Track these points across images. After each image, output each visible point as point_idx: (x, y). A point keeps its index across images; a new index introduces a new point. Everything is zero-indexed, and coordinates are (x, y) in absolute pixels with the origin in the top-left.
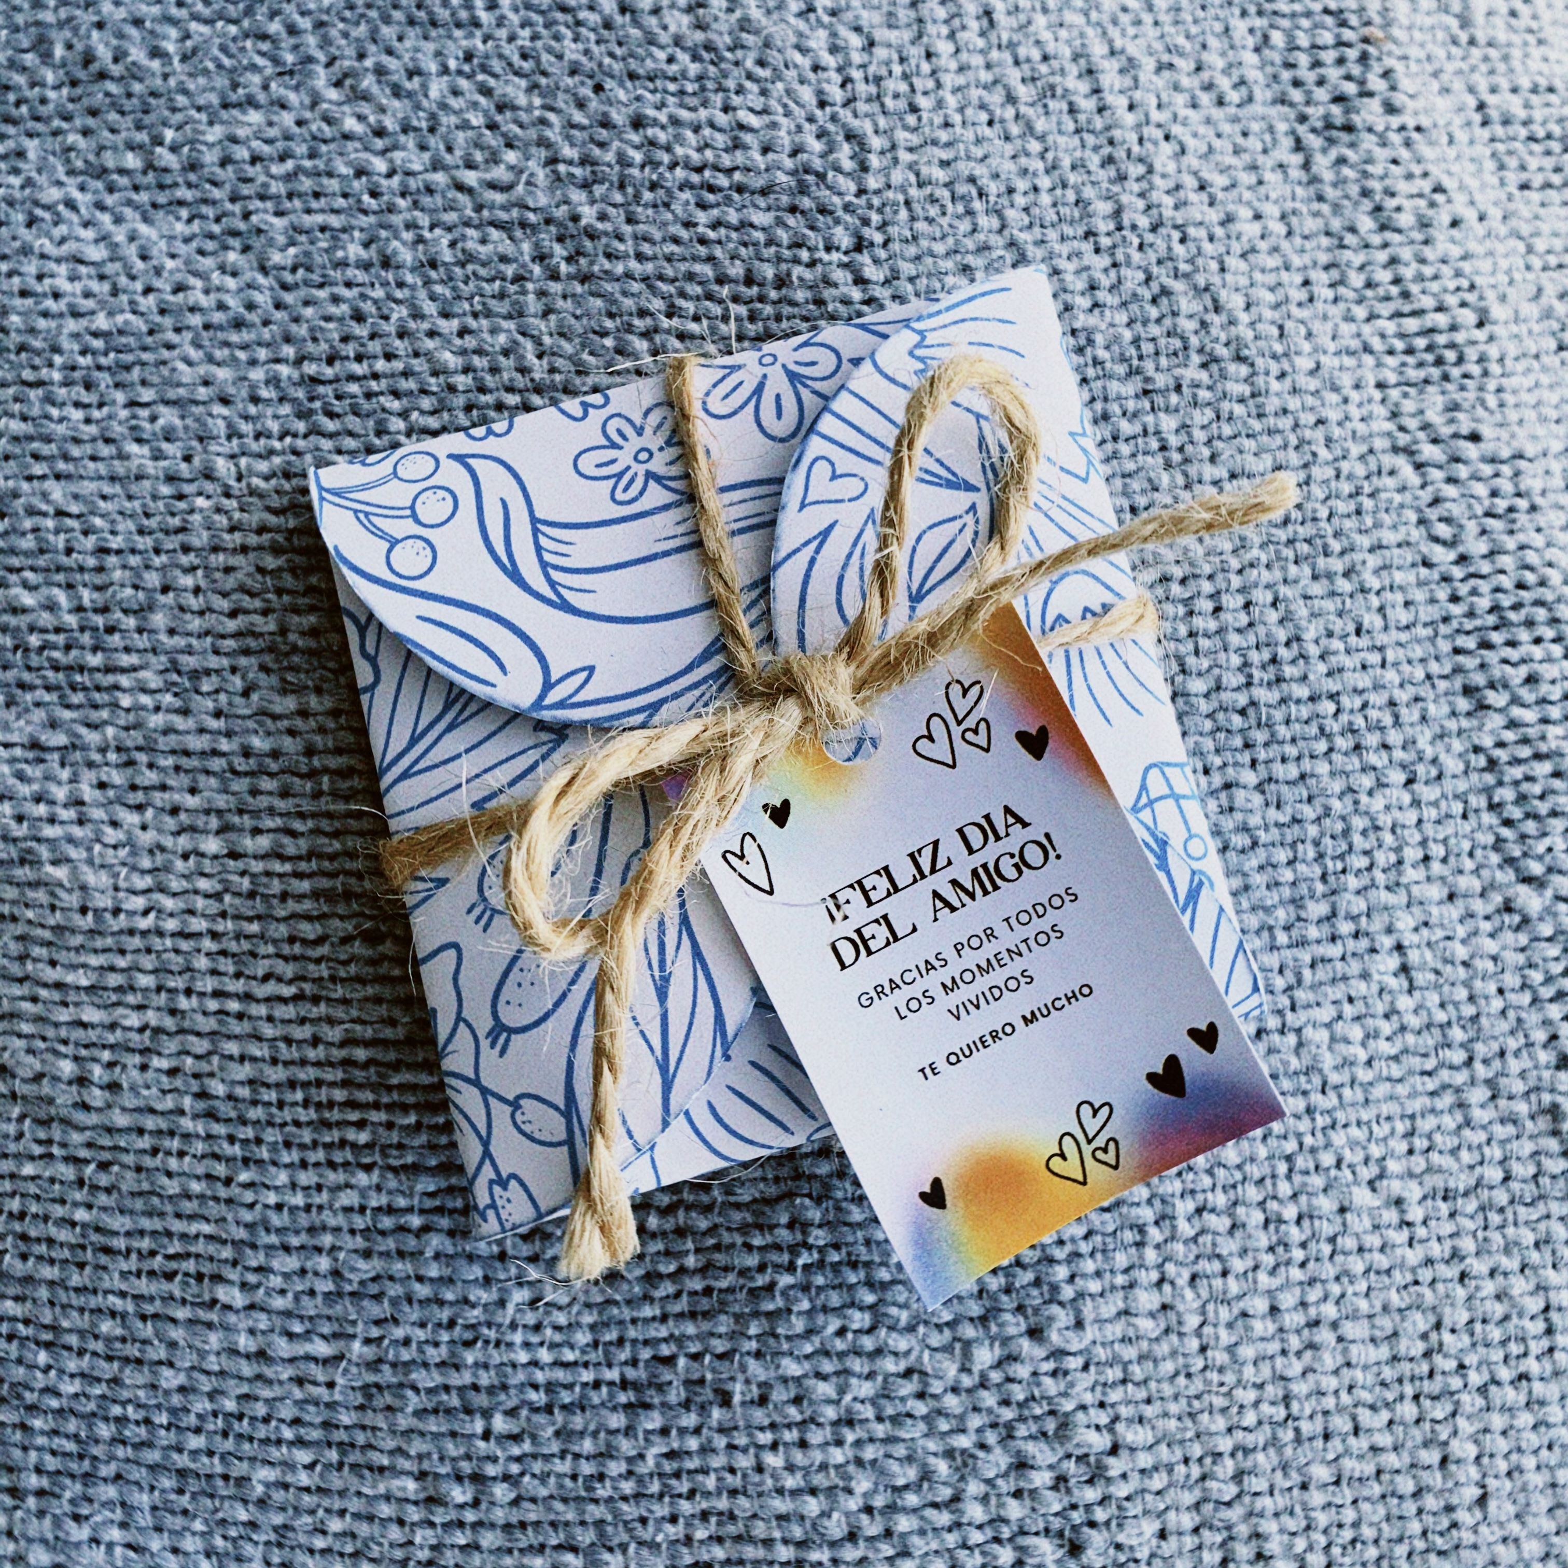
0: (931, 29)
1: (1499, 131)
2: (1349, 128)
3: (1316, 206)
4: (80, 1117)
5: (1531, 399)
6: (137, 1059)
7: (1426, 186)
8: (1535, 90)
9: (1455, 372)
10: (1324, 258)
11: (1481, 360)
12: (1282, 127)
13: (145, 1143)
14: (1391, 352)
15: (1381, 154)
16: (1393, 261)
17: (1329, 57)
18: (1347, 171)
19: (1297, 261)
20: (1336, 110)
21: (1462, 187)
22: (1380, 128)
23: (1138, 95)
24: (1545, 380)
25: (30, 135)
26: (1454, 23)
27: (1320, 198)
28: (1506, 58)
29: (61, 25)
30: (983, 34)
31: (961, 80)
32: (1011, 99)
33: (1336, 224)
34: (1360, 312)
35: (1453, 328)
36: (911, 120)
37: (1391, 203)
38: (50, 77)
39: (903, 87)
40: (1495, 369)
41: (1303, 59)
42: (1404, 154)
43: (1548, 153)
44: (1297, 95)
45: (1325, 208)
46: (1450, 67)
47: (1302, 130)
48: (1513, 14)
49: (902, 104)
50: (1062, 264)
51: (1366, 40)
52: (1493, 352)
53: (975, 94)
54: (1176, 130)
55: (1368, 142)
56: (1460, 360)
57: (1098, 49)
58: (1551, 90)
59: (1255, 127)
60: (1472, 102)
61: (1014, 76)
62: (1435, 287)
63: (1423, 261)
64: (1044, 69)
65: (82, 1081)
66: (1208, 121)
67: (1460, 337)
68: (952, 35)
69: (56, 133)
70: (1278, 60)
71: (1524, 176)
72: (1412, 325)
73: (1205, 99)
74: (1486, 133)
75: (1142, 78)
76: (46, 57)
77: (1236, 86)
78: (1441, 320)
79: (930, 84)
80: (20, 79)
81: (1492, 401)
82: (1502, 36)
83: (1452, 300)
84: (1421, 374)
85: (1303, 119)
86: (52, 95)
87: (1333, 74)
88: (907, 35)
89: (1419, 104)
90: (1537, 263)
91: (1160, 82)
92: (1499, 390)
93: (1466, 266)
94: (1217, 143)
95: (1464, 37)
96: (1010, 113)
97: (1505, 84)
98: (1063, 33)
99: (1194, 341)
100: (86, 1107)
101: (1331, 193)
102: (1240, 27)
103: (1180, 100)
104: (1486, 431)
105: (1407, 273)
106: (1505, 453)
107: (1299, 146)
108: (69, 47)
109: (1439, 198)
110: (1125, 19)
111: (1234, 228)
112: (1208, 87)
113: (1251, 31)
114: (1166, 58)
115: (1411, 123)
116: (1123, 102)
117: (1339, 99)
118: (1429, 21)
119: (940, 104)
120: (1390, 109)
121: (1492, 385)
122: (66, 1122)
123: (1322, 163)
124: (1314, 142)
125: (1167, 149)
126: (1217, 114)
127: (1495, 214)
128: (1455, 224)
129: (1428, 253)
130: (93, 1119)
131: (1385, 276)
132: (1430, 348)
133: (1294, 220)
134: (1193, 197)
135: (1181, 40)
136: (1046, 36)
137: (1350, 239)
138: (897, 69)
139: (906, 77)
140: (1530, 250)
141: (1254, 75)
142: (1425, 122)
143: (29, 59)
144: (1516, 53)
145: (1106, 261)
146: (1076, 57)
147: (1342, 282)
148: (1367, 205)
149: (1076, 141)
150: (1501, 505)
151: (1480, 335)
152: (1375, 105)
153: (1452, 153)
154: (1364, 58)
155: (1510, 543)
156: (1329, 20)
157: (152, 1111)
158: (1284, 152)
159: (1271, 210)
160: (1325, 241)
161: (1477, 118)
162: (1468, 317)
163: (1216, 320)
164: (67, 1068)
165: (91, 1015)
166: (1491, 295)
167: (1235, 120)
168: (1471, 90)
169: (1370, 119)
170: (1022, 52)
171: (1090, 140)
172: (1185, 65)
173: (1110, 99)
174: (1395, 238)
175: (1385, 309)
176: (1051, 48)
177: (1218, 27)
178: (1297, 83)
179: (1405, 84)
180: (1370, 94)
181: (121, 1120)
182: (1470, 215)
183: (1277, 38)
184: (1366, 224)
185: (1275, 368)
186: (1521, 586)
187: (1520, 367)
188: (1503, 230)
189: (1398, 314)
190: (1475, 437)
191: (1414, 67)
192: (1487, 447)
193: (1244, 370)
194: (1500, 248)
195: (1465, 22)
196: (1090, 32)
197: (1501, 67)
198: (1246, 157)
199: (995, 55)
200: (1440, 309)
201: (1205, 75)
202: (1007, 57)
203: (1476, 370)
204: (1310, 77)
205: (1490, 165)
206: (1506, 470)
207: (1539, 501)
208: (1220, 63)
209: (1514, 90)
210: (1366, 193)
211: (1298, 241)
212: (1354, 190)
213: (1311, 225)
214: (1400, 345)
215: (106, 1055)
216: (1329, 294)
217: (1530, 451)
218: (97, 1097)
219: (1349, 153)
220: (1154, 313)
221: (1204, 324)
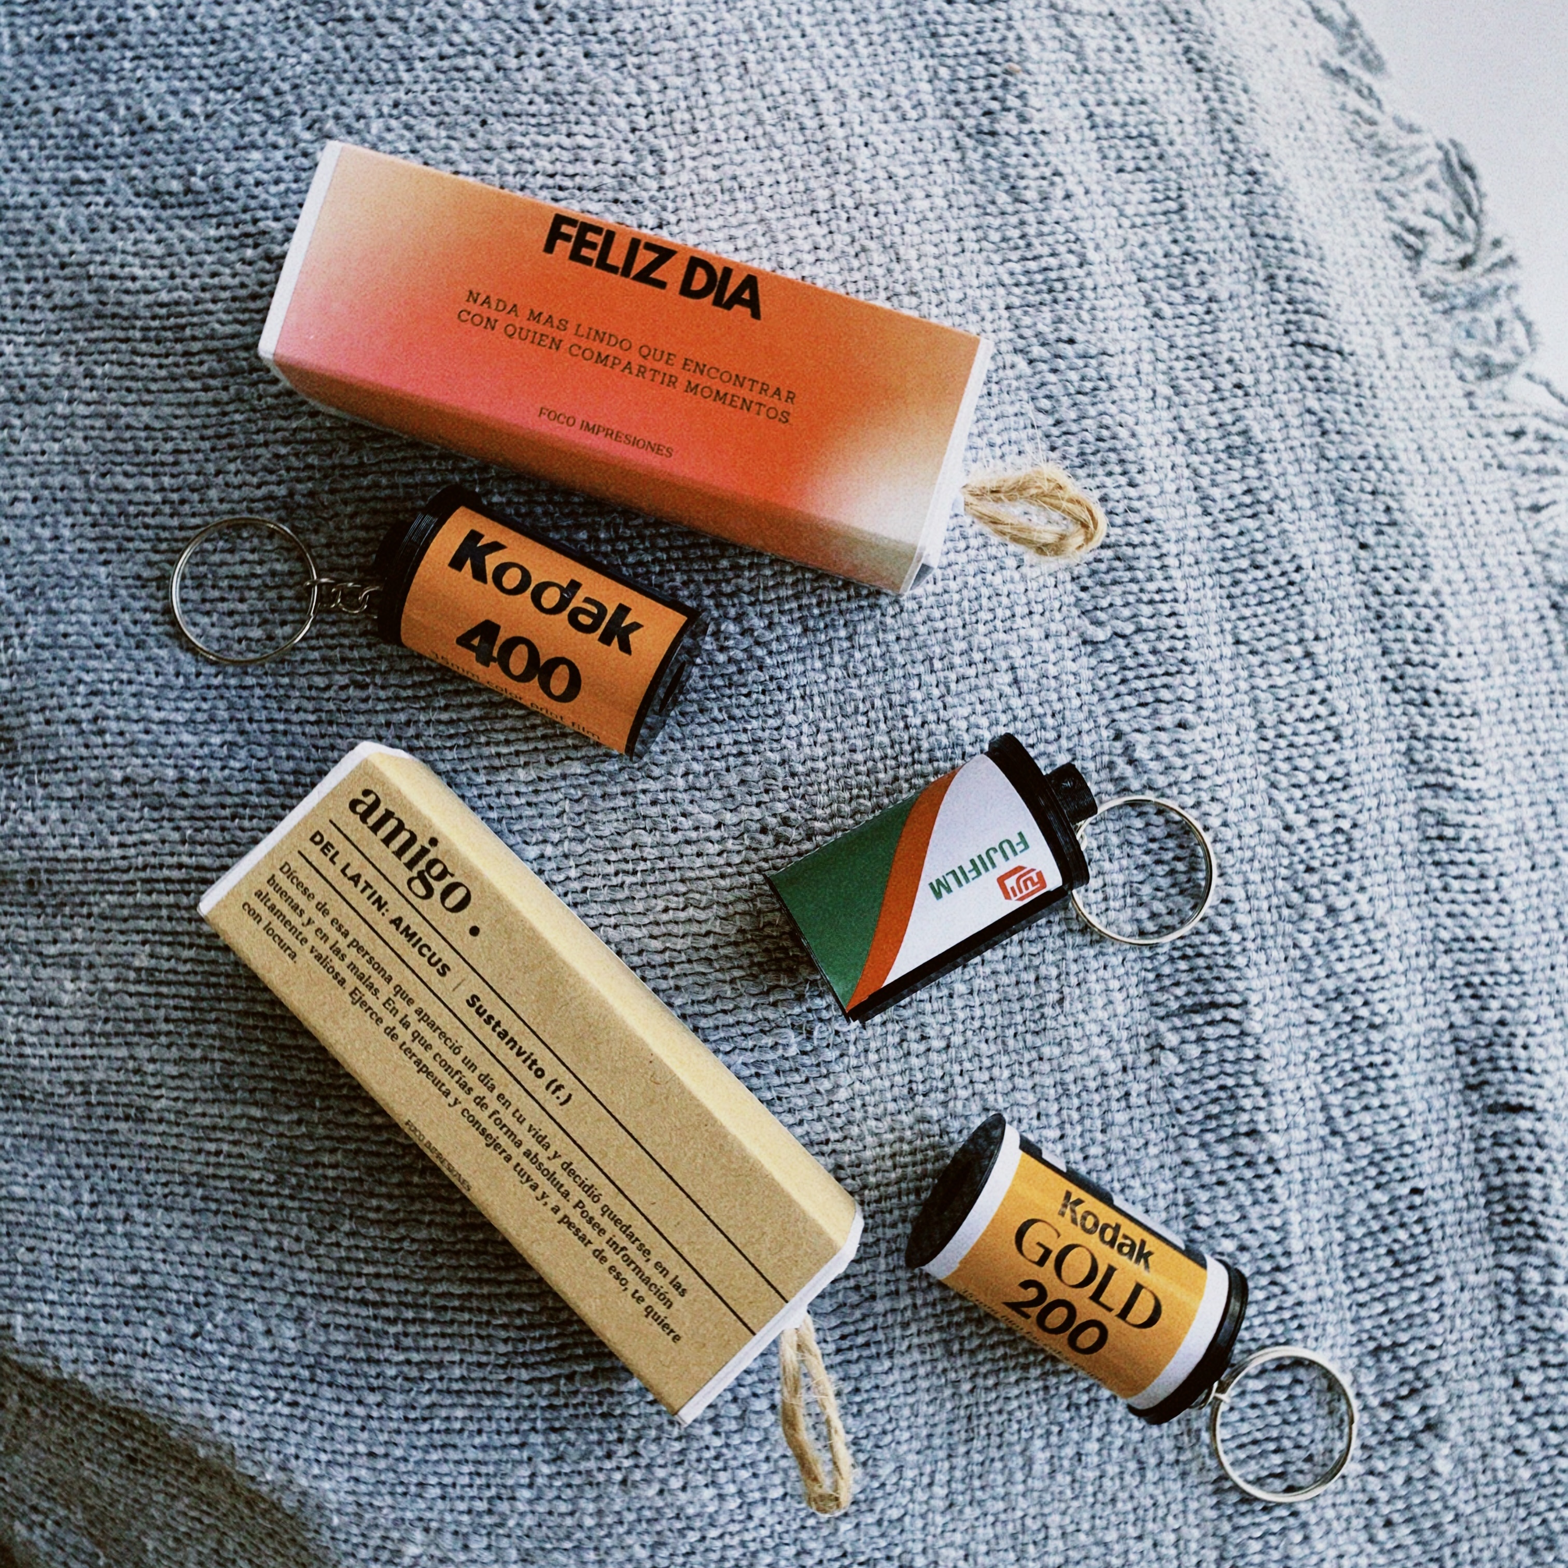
0: (705, 76)
1: (1103, 132)
2: (993, 134)
3: (969, 187)
4: (184, 802)
5: (1116, 315)
6: (219, 764)
7: (1048, 172)
8: (1131, 103)
9: (1062, 297)
10: (973, 222)
11: (1081, 288)
12: (946, 134)
13: (227, 812)
14: (1017, 285)
15: (1017, 150)
16: (1022, 223)
17: (980, 84)
18: (990, 162)
19: (953, 225)
20: (985, 121)
21: (1074, 172)
22: (1015, 132)
23: (846, 116)
24: (1125, 301)
25: (107, 168)
26: (1071, 58)
27: (973, 182)
28: (1110, 81)
29: (122, 93)
30: (740, 78)
31: (726, 110)
32: (760, 122)
33: (982, 199)
34: (997, 258)
35: (1061, 267)
36: (693, 138)
37: (1022, 183)
38: (116, 128)
39: (687, 116)
40: (1089, 294)
41: (962, 87)
42: (1033, 150)
43: (1139, 146)
44: (956, 112)
45: (975, 188)
46: (1068, 89)
47: (961, 135)
48: (1119, 50)
49: (686, 128)
50: (795, 232)
51: (1007, 72)
52: (1089, 283)
53: (736, 119)
54: (872, 139)
55: (1007, 142)
56: (1066, 288)
57: (819, 85)
58: (1143, 102)
59: (927, 134)
60: (1083, 112)
61: (762, 105)
62: (1050, 240)
63: (1041, 223)
64: (782, 100)
65: (182, 780)
66: (896, 132)
67: (1066, 273)
68: (719, 80)
69: (123, 167)
70: (945, 88)
71: (1120, 163)
72: (1032, 265)
73: (892, 116)
74: (1093, 135)
75: (850, 104)
76: (113, 115)
77: (914, 107)
78: (1054, 262)
79: (705, 113)
80: (95, 130)
81: (1086, 316)
82: (1108, 65)
83: (1062, 249)
84: (1038, 298)
85: (961, 128)
86: (118, 141)
87: (984, 96)
88: (689, 81)
89: (1044, 114)
90: (1126, 223)
91: (862, 106)
92: (1093, 308)
93: (1074, 226)
94: (900, 146)
95: (1079, 67)
96: (759, 131)
97: (1107, 99)
98: (795, 75)
99: (882, 283)
100: (185, 795)
101: (980, 178)
102: (918, 65)
103: (876, 117)
104: (1079, 337)
105: (1031, 230)
106: (1093, 351)
107: (958, 147)
108: (128, 108)
109: (1057, 179)
110: (838, 63)
111: (911, 204)
112: (896, 108)
113: (926, 68)
114: (866, 89)
115: (1037, 129)
116: (837, 121)
117: (988, 113)
118: (1053, 57)
119: (712, 127)
120: (1023, 119)
121: (1087, 305)
122: (173, 806)
123: (974, 158)
124: (969, 143)
125: (865, 152)
126: (902, 126)
127: (1096, 189)
128: (1068, 196)
129: (1046, 217)
130: (192, 801)
131: (1016, 233)
132: (1044, 281)
133: (953, 197)
134: (883, 184)
135: (877, 77)
136: (784, 77)
137: (991, 209)
138: (683, 104)
139: (689, 109)
140: (1122, 214)
141: (927, 98)
142: (1048, 128)
143: (102, 116)
144: (1118, 77)
145: (825, 230)
146: (804, 92)
147: (985, 238)
148: (1005, 185)
149: (804, 149)
150: (1088, 386)
151: (1081, 272)
152: (1012, 116)
153: (1068, 148)
154: (1005, 85)
155: (1092, 411)
156: (981, 59)
157: (229, 794)
158: (947, 150)
159: (937, 191)
160: (974, 211)
161: (1087, 124)
162: (1073, 260)
163: (897, 268)
164: (171, 773)
165: (186, 738)
166: (1090, 245)
167: (914, 130)
168: (1083, 104)
169: (1007, 126)
170: (767, 89)
171: (814, 148)
172: (879, 94)
173: (826, 119)
174: (1024, 207)
175: (1015, 256)
176: (786, 85)
177: (904, 66)
178: (958, 104)
179: (1034, 101)
180: (1009, 110)
181: (209, 800)
182: (1078, 191)
183: (944, 72)
184: (1003, 198)
185: (935, 299)
186: (1100, 439)
187: (1108, 293)
188: (1102, 201)
189: (1025, 259)
190: (1071, 341)
191: (1041, 89)
192: (1079, 348)
193: (914, 301)
194: (1099, 213)
195: (1080, 55)
196: (814, 73)
197: (1106, 87)
198: (921, 156)
199: (748, 91)
200: (1053, 255)
201: (893, 100)
202: (757, 93)
203: (1076, 296)
204: (967, 98)
205: (1095, 156)
206: (1093, 362)
207: (1115, 382)
208: (904, 91)
209: (1116, 104)
210: (1005, 177)
211: (955, 211)
212: (996, 175)
213: (966, 200)
214: (1024, 280)
215: (198, 763)
216: (976, 247)
217: (1111, 350)
218: (192, 788)
219: (992, 150)
220: (856, 263)
221: (889, 271)
